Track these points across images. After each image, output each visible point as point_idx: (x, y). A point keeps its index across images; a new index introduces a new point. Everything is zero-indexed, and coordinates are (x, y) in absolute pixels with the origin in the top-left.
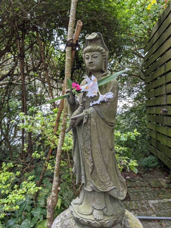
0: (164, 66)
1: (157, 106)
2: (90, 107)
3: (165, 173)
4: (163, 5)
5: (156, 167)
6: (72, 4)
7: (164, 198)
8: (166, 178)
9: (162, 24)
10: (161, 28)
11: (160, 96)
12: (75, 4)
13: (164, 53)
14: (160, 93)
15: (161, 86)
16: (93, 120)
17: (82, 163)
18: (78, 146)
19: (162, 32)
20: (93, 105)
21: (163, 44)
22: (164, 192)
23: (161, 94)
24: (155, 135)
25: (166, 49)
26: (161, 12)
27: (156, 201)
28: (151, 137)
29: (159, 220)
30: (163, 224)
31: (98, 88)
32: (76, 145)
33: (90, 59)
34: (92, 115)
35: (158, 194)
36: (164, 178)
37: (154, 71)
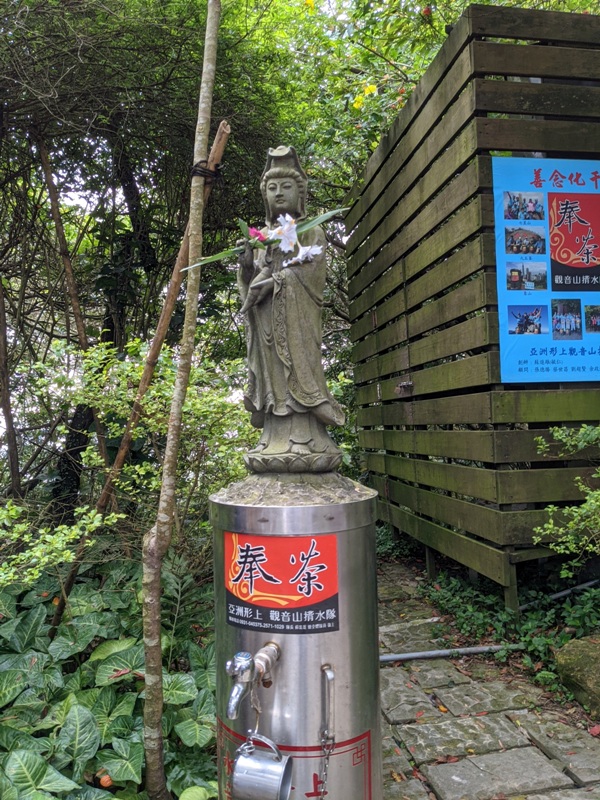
0: (399, 265)
1: (386, 377)
2: (283, 268)
3: (414, 568)
4: (395, 99)
5: (388, 555)
6: (203, 85)
7: (413, 618)
8: (417, 578)
9: (391, 152)
10: (389, 161)
11: (393, 348)
12: (210, 84)
13: (399, 230)
14: (392, 341)
15: (393, 320)
16: (290, 288)
17: (266, 374)
18: (258, 345)
19: (392, 172)
20: (289, 266)
21: (396, 204)
22: (413, 607)
23: (395, 342)
24: (383, 461)
25: (405, 219)
26: (389, 117)
27: (395, 627)
28: (374, 473)
29: (402, 663)
30: (413, 668)
31: (296, 237)
32: (255, 343)
33: (278, 189)
34: (289, 280)
35: (398, 613)
36: (413, 580)
37: (376, 280)
